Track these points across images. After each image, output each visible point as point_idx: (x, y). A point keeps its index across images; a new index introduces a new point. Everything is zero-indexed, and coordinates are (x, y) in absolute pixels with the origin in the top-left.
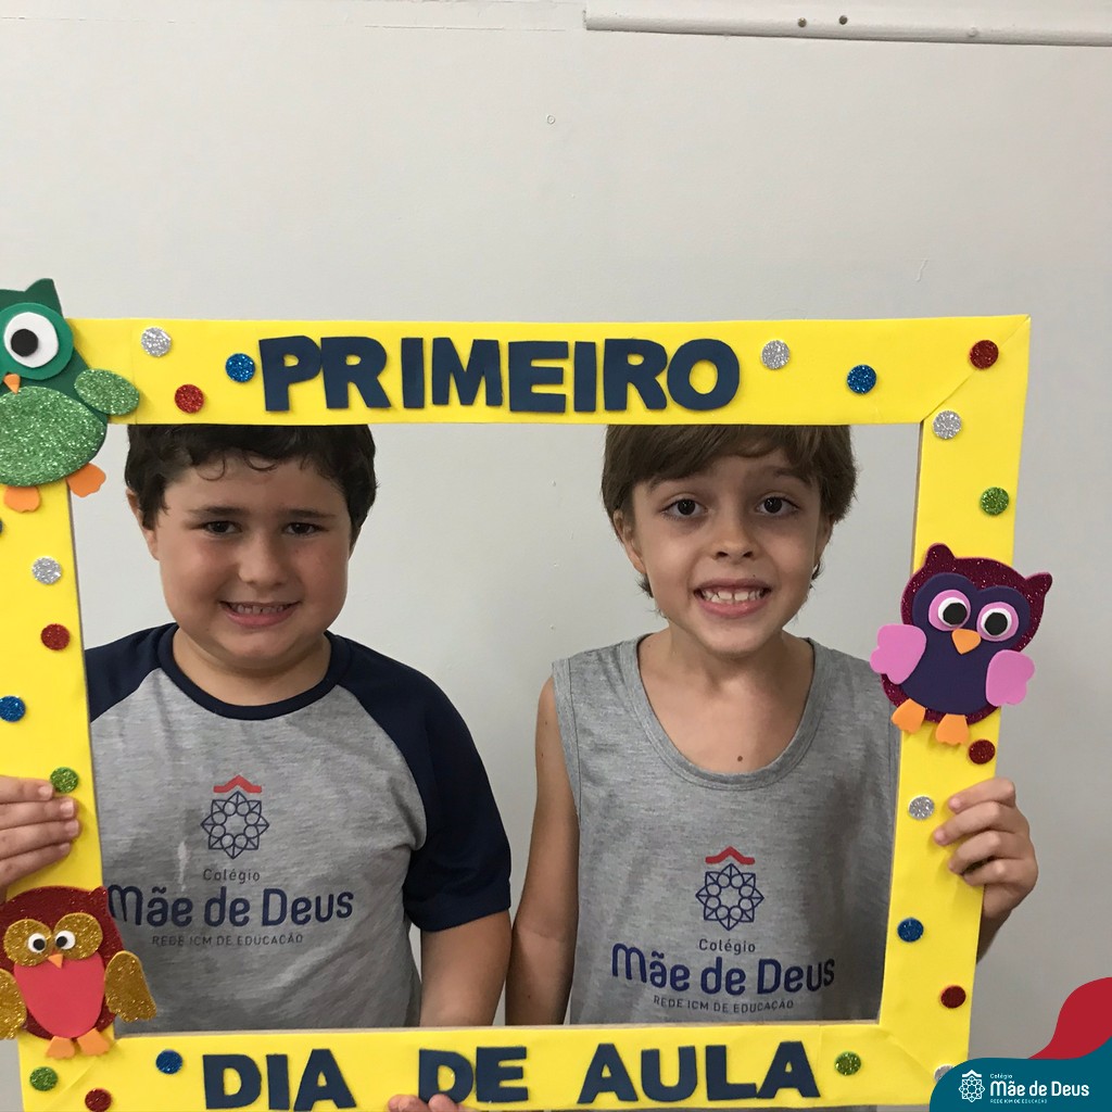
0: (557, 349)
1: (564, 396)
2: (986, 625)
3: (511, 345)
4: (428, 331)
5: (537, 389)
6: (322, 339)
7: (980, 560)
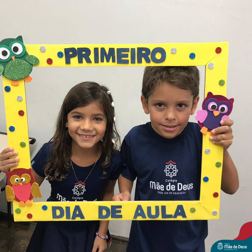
0: (127, 50)
1: (129, 60)
2: (221, 110)
3: (117, 49)
4: (100, 46)
5: (123, 59)
6: (77, 48)
7: (219, 95)
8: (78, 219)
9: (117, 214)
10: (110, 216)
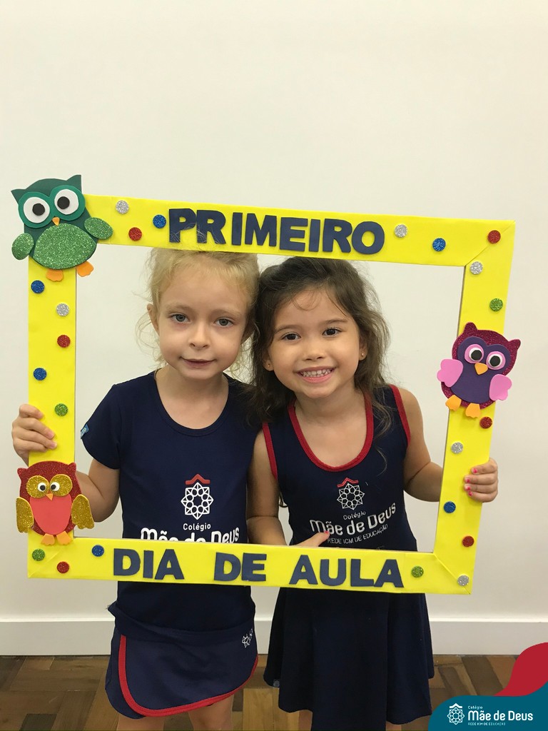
0: (303, 222)
1: (304, 243)
2: (491, 362)
4: (245, 210)
5: (292, 240)
6: (198, 211)
7: (489, 331)
8: (169, 579)
9: (255, 572)
10: (240, 577)
